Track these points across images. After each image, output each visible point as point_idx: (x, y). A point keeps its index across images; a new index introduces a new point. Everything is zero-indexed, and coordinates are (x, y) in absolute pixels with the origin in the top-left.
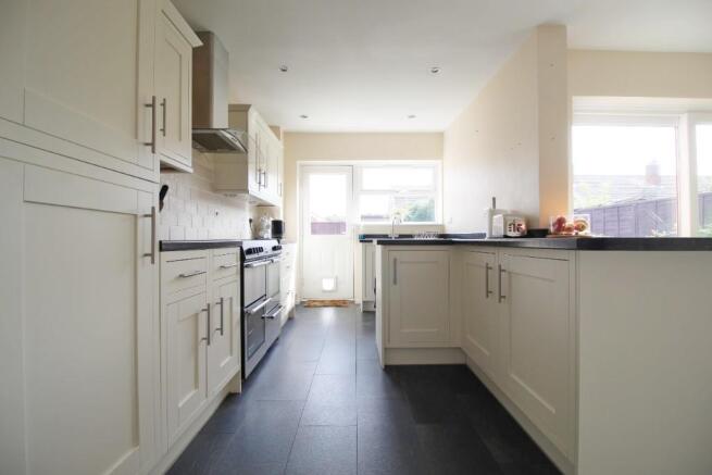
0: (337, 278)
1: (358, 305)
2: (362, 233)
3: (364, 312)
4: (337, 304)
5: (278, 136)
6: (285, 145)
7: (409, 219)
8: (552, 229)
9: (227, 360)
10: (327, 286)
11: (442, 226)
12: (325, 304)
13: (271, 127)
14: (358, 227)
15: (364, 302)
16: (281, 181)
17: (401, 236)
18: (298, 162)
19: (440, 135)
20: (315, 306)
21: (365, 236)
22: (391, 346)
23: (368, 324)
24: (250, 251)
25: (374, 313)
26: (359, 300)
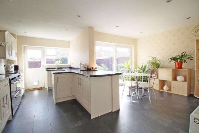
0: (38, 81)
1: (47, 88)
2: (47, 68)
3: (48, 90)
4: (39, 89)
5: (15, 37)
6: (17, 40)
7: (61, 63)
8: (91, 68)
9: (8, 111)
10: (35, 84)
11: (70, 65)
12: (34, 89)
13: (11, 34)
14: (45, 66)
15: (48, 88)
16: (16, 52)
17: (59, 68)
18: (23, 46)
19: (69, 42)
20: (32, 91)
21: (48, 69)
22: (57, 98)
23: (50, 93)
24: (12, 79)
25: (52, 90)
26: (47, 87)
